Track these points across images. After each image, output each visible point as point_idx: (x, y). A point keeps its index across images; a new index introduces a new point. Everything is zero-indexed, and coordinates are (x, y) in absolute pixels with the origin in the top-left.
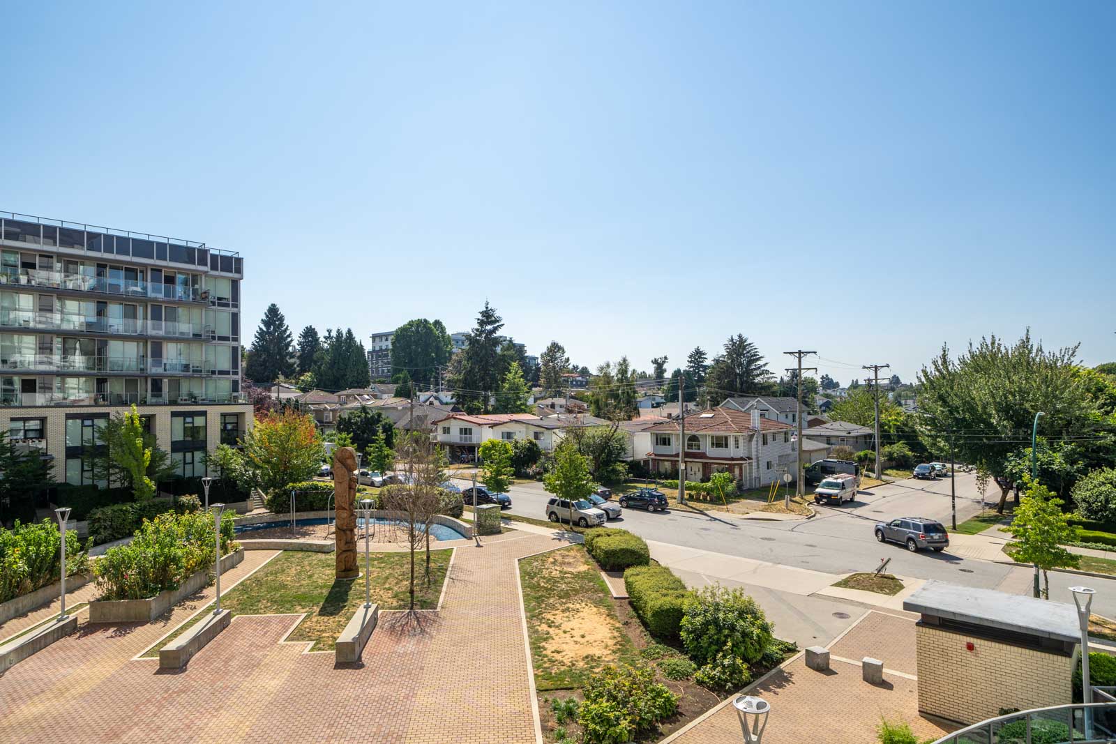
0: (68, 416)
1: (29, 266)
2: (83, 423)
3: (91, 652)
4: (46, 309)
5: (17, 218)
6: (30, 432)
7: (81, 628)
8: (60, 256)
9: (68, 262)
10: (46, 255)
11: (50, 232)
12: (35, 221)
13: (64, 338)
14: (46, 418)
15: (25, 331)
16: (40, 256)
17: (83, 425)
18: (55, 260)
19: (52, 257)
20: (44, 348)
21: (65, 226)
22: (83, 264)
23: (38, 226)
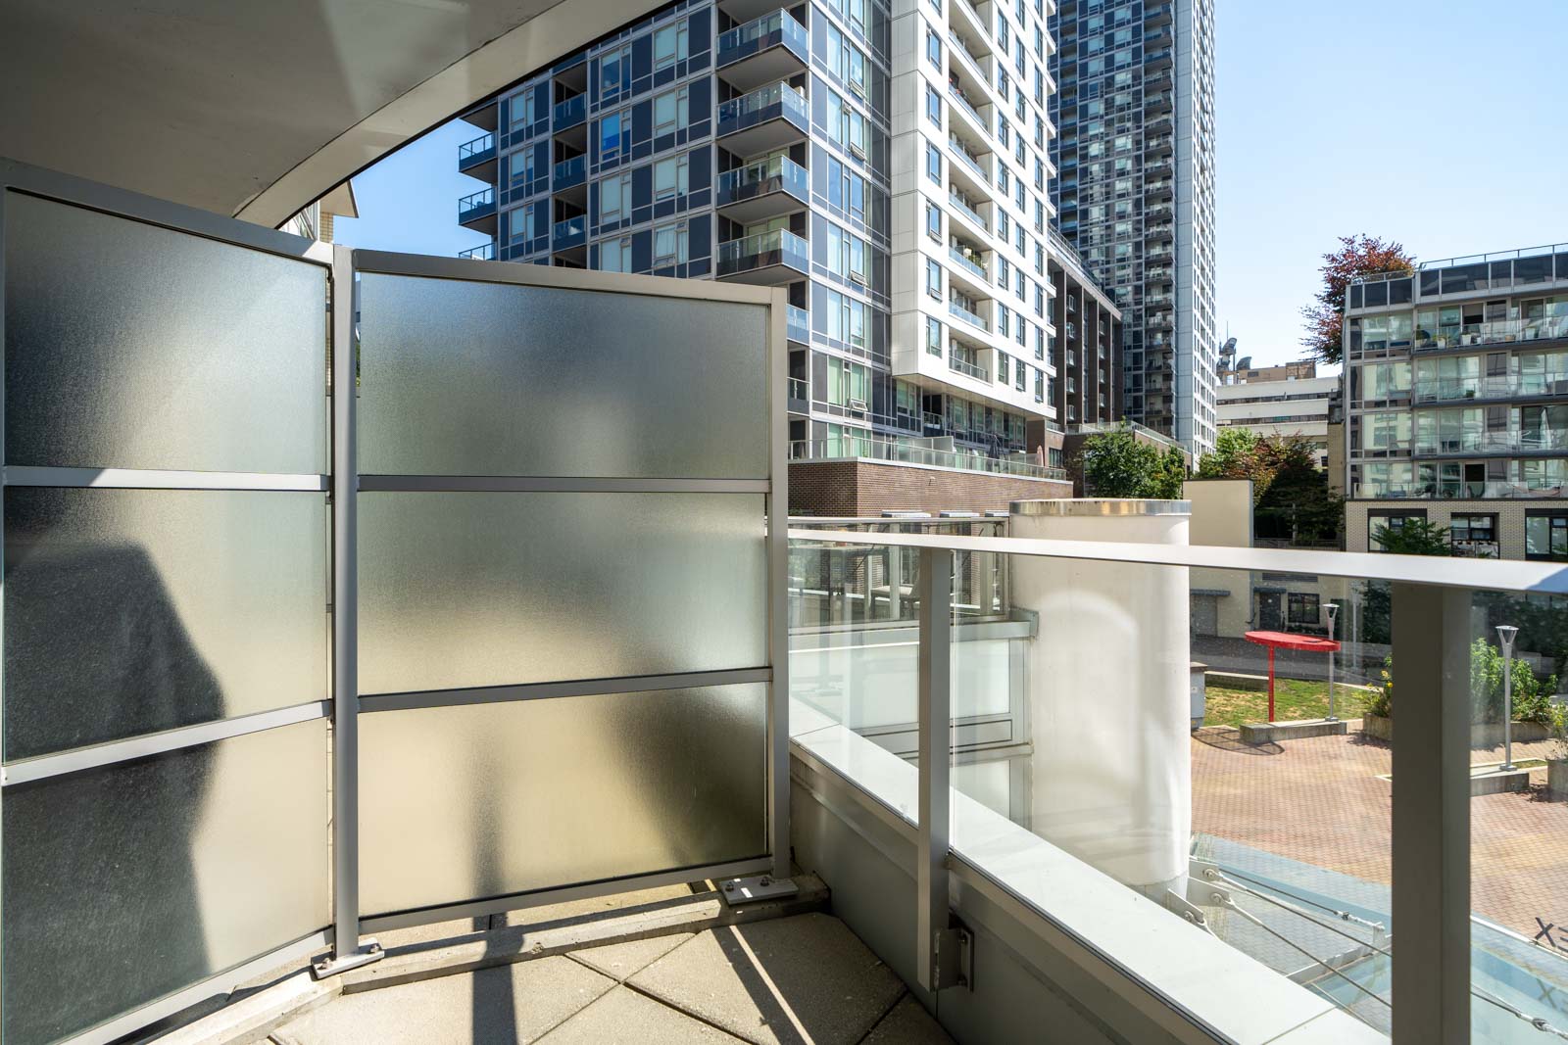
0: (1530, 513)
1: (1472, 320)
2: (1551, 522)
3: (1544, 822)
4: (1496, 371)
5: (1458, 263)
6: (1476, 532)
7: (1535, 791)
8: (1515, 298)
9: (1530, 303)
10: (1495, 301)
11: (1501, 270)
12: (1480, 260)
13: (1523, 408)
14: (1498, 514)
15: (1469, 401)
16: (1489, 303)
17: (1551, 525)
18: (1509, 304)
19: (1504, 302)
20: (1496, 424)
21: (1524, 255)
22: (1551, 301)
23: (1484, 266)
